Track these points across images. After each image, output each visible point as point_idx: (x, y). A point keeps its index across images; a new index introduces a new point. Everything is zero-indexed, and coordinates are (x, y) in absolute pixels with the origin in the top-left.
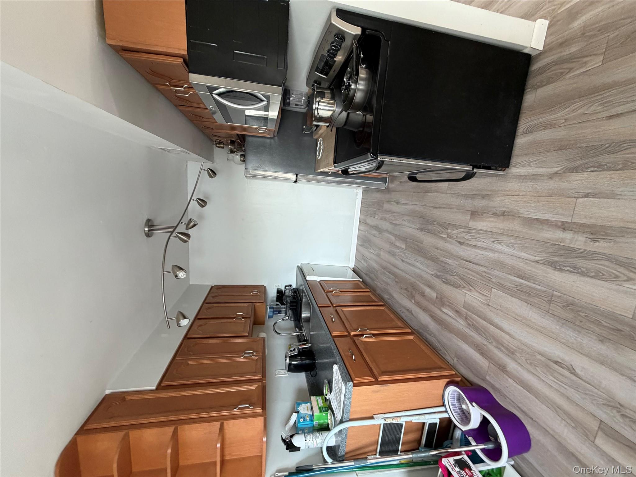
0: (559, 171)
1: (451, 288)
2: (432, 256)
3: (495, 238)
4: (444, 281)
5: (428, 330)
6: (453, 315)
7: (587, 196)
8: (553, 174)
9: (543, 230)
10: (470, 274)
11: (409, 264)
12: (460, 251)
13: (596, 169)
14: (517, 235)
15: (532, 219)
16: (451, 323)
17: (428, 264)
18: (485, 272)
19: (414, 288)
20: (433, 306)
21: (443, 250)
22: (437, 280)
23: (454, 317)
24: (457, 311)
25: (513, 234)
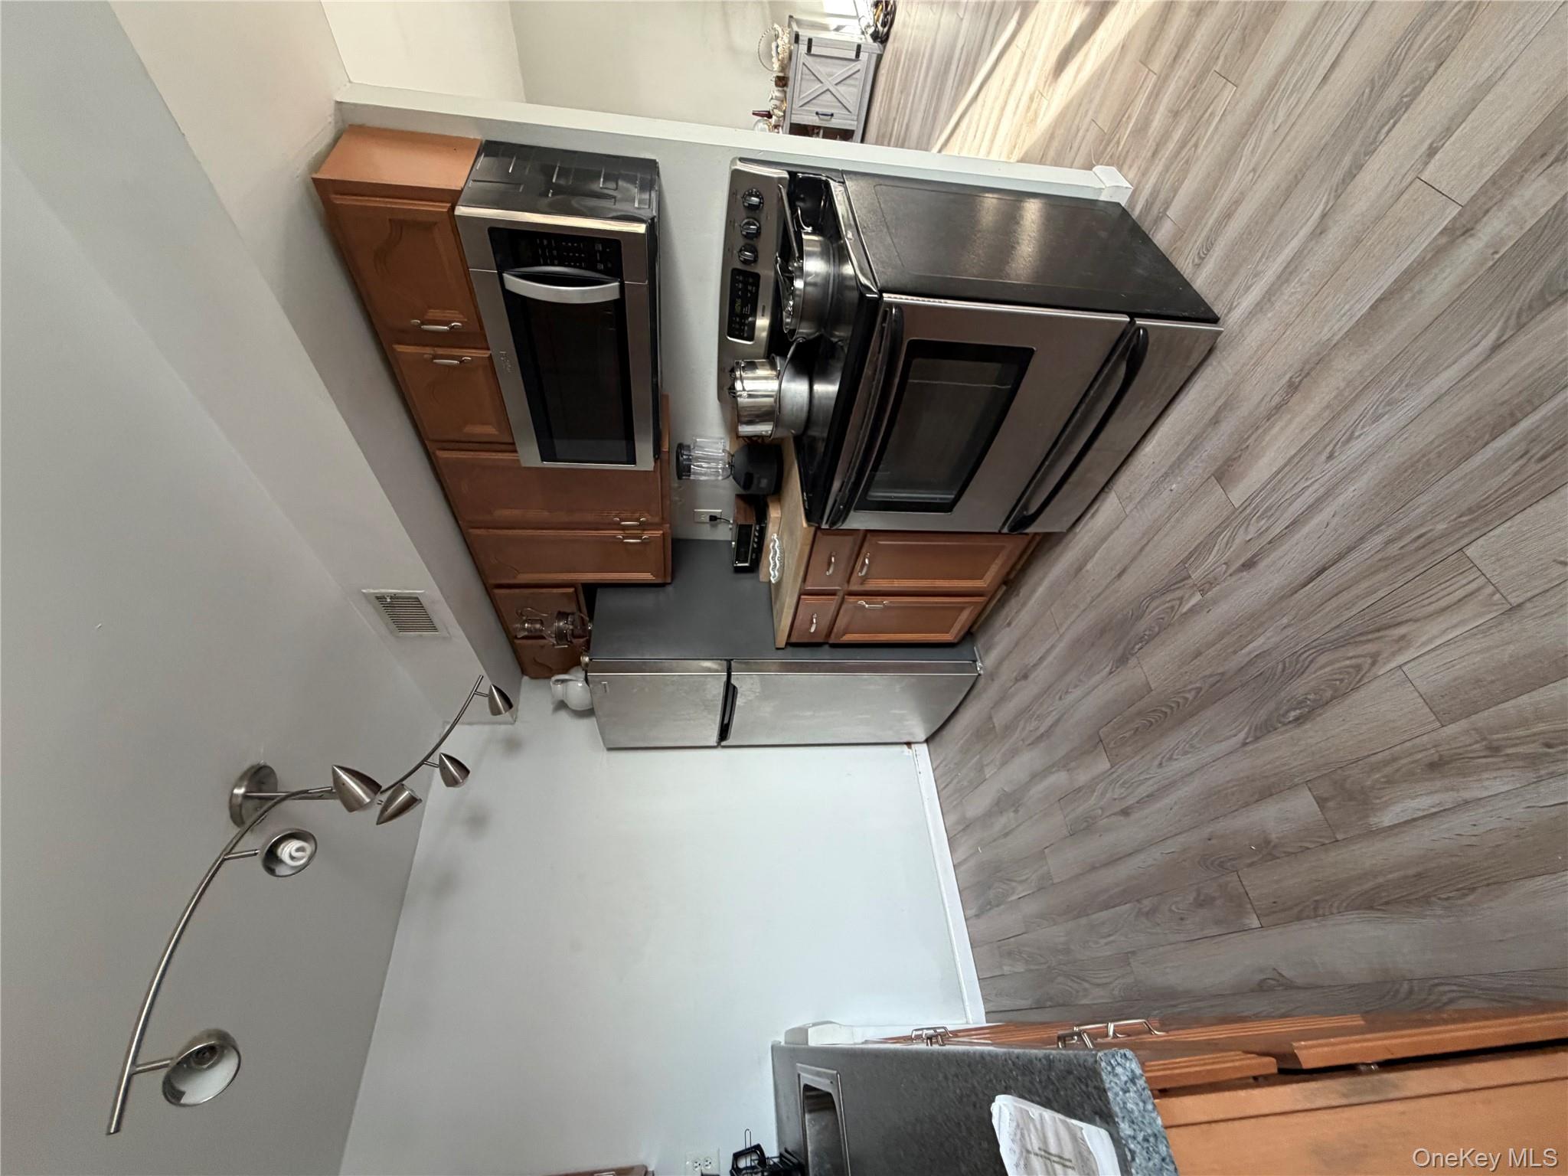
0: (1324, 209)
1: (1337, 710)
2: (1200, 689)
3: (1325, 447)
4: (1297, 719)
5: (1406, 986)
6: (1436, 798)
7: (1432, 152)
8: (1319, 223)
9: (1421, 291)
10: (1352, 603)
11: (1151, 797)
12: (1266, 584)
13: (1392, 121)
14: (1372, 374)
15: (1369, 313)
16: (1465, 841)
17: (1208, 727)
18: (1389, 542)
19: (1221, 865)
20: (1332, 856)
21: (1221, 636)
22: (1273, 739)
23: (1448, 799)
24: (1436, 766)
25: (1361, 384)
